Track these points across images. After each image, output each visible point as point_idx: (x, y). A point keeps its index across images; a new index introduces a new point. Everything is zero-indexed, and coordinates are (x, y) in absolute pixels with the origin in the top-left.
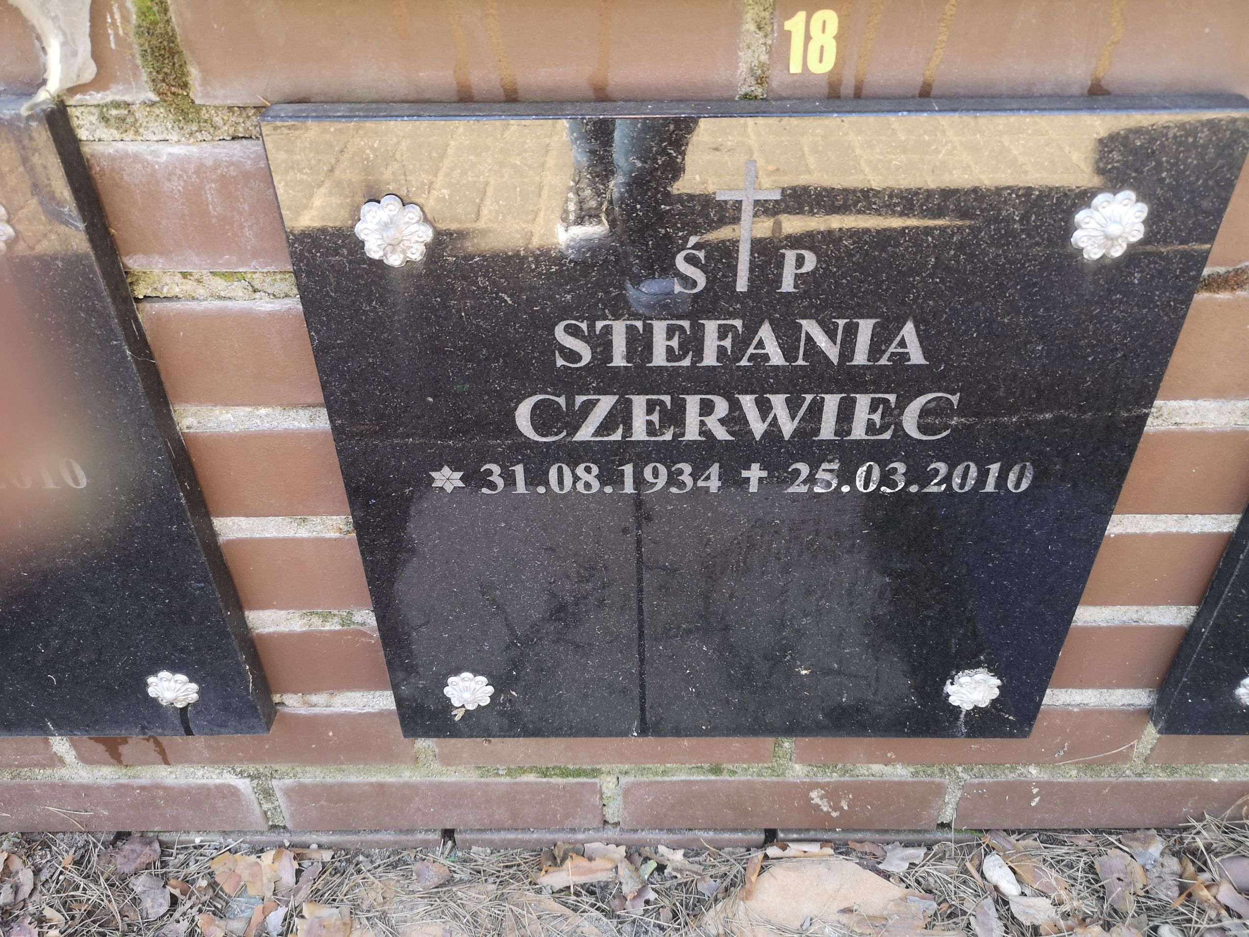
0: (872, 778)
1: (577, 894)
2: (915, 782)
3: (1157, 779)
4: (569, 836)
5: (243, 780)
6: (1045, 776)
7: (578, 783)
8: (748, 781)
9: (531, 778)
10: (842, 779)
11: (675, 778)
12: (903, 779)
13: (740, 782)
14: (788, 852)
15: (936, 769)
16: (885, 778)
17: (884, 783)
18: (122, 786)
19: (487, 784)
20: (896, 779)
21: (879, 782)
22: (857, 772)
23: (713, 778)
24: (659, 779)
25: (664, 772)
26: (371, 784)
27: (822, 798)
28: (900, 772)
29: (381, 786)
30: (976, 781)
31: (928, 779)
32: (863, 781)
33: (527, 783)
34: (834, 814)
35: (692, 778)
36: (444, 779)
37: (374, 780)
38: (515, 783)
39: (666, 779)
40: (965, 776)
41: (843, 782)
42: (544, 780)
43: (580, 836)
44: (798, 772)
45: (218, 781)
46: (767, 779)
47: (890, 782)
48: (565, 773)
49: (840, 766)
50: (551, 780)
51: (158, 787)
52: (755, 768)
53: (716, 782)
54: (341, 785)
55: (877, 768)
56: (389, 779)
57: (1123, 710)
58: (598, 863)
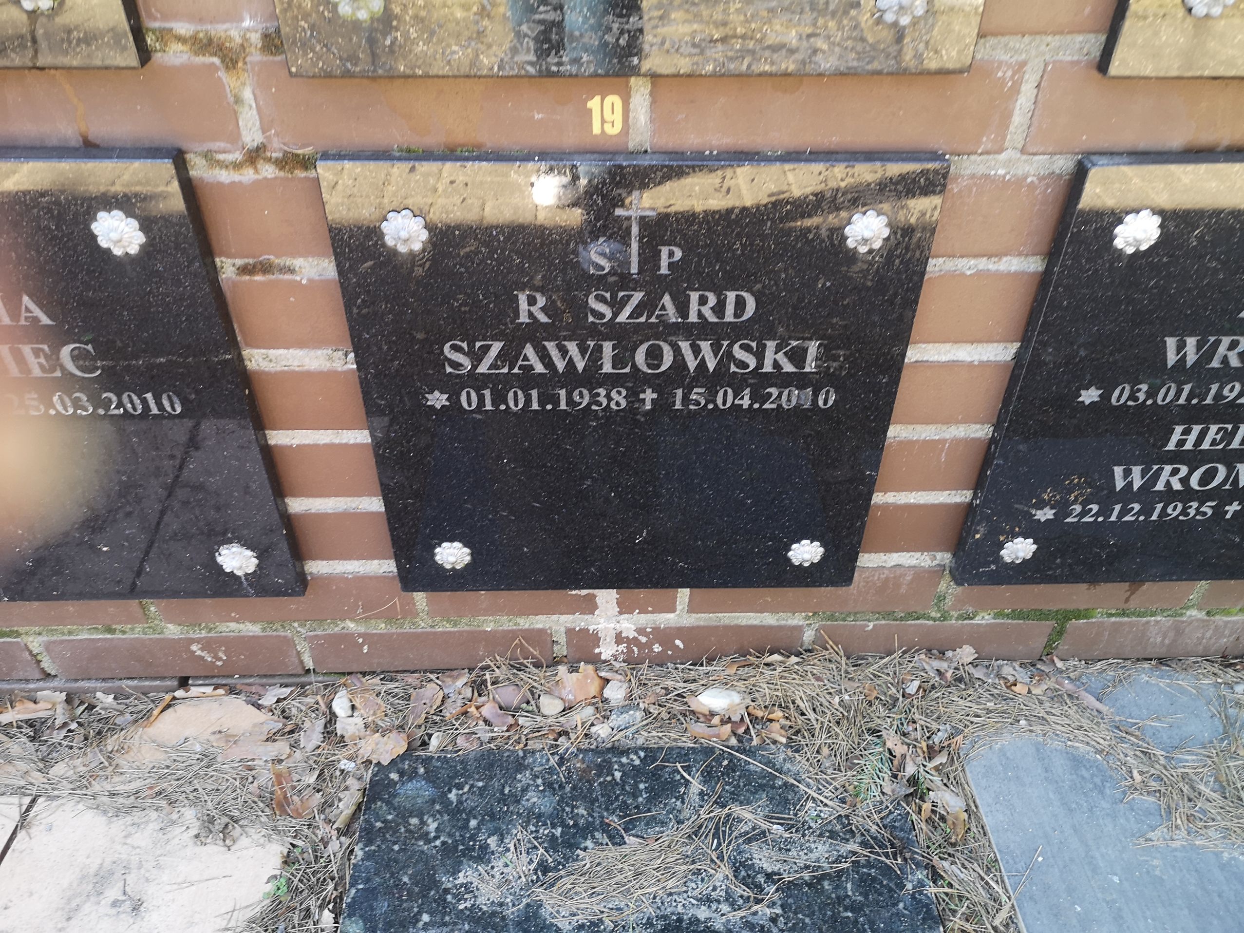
0: (232, 634)
1: (19, 727)
2: (265, 636)
3: (445, 629)
4: (23, 686)
6: (362, 629)
8: (137, 638)
10: (210, 635)
11: (79, 637)
12: (256, 634)
13: (131, 639)
14: (189, 694)
15: (277, 626)
16: (242, 634)
17: (243, 637)
20: (251, 634)
21: (238, 637)
22: (219, 629)
23: (109, 636)
24: (67, 638)
25: (70, 633)
27: (202, 649)
28: (252, 629)
30: (312, 634)
31: (274, 633)
32: (226, 637)
34: (219, 663)
35: (93, 637)
39: (72, 638)
40: (303, 630)
41: (211, 637)
43: (32, 686)
44: (172, 631)
46: (152, 637)
47: (247, 636)
49: (203, 625)
52: (139, 628)
53: (112, 639)
55: (233, 625)
57: (384, 577)
58: (42, 705)
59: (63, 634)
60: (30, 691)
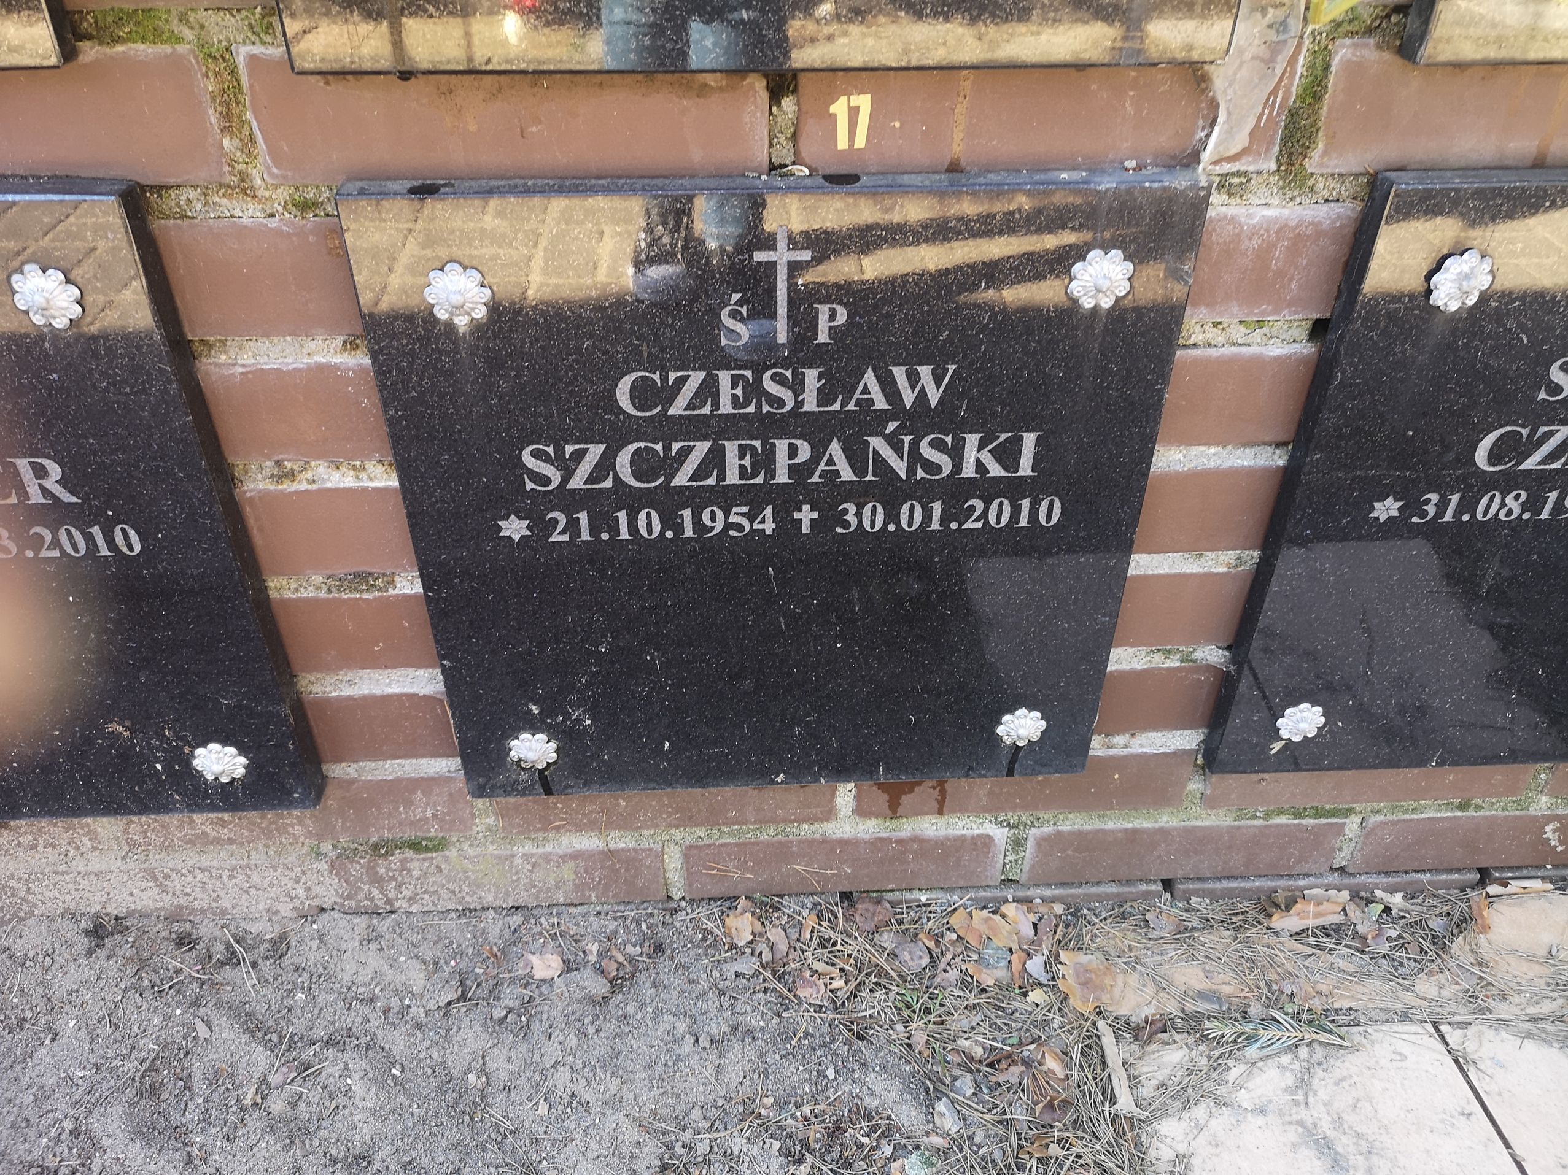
4: (1291, 883)
5: (1002, 830)
7: (1328, 824)
8: (1491, 816)
9: (1282, 820)
11: (1423, 816)
14: (1508, 890)
18: (881, 839)
19: (1239, 828)
23: (1459, 814)
24: (1407, 817)
25: (1414, 810)
26: (1126, 830)
27: (1557, 830)
29: (1135, 831)
33: (1277, 826)
34: (1561, 849)
35: (1439, 815)
36: (1199, 823)
37: (1130, 826)
38: (1266, 826)
39: (1415, 816)
42: (1296, 822)
43: (1301, 883)
44: (1542, 805)
45: (977, 832)
46: (1510, 813)
48: (1319, 813)
50: (1303, 822)
51: (915, 839)
53: (1462, 818)
54: (1098, 831)
56: (1146, 825)
58: (1325, 907)
59: (1406, 812)
60: (1298, 888)
